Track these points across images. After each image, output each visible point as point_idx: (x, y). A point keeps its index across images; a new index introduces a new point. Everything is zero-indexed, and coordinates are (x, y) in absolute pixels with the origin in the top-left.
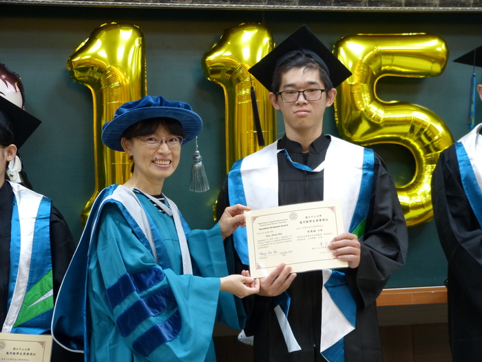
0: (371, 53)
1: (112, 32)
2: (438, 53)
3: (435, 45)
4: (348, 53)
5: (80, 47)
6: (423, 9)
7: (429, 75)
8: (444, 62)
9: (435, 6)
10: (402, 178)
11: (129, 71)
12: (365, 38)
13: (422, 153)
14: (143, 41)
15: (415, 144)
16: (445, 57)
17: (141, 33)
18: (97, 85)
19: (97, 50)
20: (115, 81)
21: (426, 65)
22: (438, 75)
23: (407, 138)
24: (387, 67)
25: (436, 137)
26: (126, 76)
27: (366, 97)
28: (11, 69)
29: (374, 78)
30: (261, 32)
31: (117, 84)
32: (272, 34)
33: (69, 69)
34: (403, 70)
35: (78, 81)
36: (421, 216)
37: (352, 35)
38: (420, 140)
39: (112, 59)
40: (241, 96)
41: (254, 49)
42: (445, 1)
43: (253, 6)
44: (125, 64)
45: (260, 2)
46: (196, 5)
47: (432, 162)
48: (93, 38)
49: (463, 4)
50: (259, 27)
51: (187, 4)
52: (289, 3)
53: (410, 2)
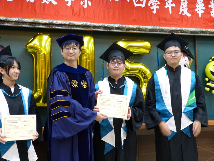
0: (127, 46)
1: (41, 36)
2: (148, 47)
3: (147, 44)
5: (30, 41)
6: (144, 32)
7: (145, 53)
8: (150, 50)
9: (147, 31)
11: (46, 49)
12: (125, 41)
13: (142, 79)
14: (51, 39)
15: (140, 76)
16: (150, 48)
17: (51, 37)
18: (35, 54)
19: (36, 42)
20: (41, 53)
21: (144, 51)
22: (148, 54)
23: (138, 74)
24: (132, 51)
25: (147, 74)
26: (45, 51)
30: (91, 38)
31: (42, 54)
32: (94, 39)
33: (26, 48)
34: (137, 52)
35: (29, 52)
37: (120, 40)
38: (142, 75)
39: (41, 46)
40: (84, 59)
41: (88, 43)
42: (150, 30)
43: (88, 29)
44: (45, 47)
45: (90, 28)
46: (69, 28)
47: (145, 82)
48: (34, 38)
49: (156, 31)
50: (90, 36)
51: (66, 28)
52: (100, 29)
53: (139, 30)
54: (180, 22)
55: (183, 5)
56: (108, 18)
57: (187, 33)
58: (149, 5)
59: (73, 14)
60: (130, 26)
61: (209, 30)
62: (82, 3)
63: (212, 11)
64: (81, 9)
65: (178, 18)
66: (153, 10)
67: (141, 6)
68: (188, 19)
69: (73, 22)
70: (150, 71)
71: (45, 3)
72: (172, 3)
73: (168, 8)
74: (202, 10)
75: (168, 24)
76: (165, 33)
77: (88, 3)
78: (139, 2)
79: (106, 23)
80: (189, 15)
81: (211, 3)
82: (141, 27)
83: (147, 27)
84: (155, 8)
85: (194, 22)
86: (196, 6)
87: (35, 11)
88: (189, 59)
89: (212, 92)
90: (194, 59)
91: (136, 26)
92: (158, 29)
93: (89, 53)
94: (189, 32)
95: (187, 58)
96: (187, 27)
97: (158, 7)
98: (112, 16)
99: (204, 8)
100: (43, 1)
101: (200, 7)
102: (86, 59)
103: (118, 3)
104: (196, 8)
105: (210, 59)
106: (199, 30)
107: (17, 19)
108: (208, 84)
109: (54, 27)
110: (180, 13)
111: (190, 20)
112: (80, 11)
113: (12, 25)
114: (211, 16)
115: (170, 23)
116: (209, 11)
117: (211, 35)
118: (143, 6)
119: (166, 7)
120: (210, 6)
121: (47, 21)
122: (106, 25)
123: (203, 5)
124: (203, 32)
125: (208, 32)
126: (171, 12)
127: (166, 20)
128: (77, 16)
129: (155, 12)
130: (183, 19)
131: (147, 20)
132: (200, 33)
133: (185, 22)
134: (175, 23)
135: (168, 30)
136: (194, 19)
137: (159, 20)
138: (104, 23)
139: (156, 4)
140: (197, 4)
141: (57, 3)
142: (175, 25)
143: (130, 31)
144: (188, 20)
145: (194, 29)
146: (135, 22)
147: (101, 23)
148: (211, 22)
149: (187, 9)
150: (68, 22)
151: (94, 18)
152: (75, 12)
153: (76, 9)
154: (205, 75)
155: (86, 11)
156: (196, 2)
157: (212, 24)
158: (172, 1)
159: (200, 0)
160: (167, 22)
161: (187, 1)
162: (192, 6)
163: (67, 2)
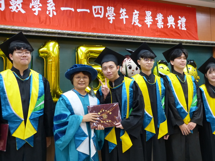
4: (81, 50)
6: (102, 39)
9: (105, 38)
10: (95, 86)
12: (86, 46)
13: (101, 79)
15: (99, 76)
24: (92, 55)
30: (56, 43)
32: (59, 44)
34: (96, 56)
37: (82, 45)
40: (49, 61)
41: (54, 48)
42: (108, 37)
43: (53, 35)
45: (55, 34)
46: (37, 34)
47: (104, 81)
49: (112, 38)
50: (55, 41)
51: (34, 34)
52: (64, 35)
53: (98, 37)
54: (132, 31)
55: (135, 17)
56: (71, 26)
57: (138, 40)
58: (107, 16)
59: (40, 22)
60: (90, 34)
61: (156, 38)
62: (48, 13)
63: (158, 23)
64: (47, 18)
65: (131, 28)
66: (110, 20)
67: (100, 17)
68: (139, 28)
69: (40, 29)
71: (14, 12)
72: (125, 15)
73: (123, 19)
74: (150, 22)
75: (123, 33)
76: (120, 40)
77: (53, 13)
78: (98, 13)
80: (140, 26)
81: (157, 16)
82: (100, 34)
83: (104, 35)
84: (111, 19)
85: (144, 31)
86: (145, 18)
87: (5, 19)
91: (95, 34)
92: (114, 37)
93: (54, 56)
94: (140, 40)
96: (138, 36)
97: (114, 18)
98: (74, 25)
99: (152, 21)
100: (12, 10)
101: (149, 19)
102: (51, 62)
103: (80, 14)
104: (146, 20)
106: (148, 38)
110: (132, 24)
111: (140, 30)
112: (46, 20)
114: (157, 27)
115: (124, 32)
116: (156, 23)
117: (158, 42)
118: (101, 16)
119: (121, 18)
120: (156, 19)
121: (16, 28)
122: (69, 32)
123: (151, 17)
124: (151, 40)
125: (155, 40)
126: (125, 23)
128: (43, 24)
129: (111, 22)
130: (135, 29)
131: (105, 28)
132: (149, 41)
133: (136, 32)
134: (129, 32)
135: (123, 37)
136: (144, 29)
137: (115, 29)
138: (67, 31)
139: (112, 15)
140: (146, 17)
141: (25, 12)
142: (129, 33)
143: (90, 38)
144: (139, 30)
145: (144, 37)
146: (94, 30)
147: (65, 30)
148: (157, 31)
149: (138, 20)
150: (35, 29)
151: (58, 26)
152: (42, 20)
153: (43, 18)
155: (51, 20)
156: (145, 15)
157: (159, 34)
158: (125, 13)
159: (149, 13)
160: (122, 31)
161: (138, 14)
162: (142, 18)
163: (35, 12)
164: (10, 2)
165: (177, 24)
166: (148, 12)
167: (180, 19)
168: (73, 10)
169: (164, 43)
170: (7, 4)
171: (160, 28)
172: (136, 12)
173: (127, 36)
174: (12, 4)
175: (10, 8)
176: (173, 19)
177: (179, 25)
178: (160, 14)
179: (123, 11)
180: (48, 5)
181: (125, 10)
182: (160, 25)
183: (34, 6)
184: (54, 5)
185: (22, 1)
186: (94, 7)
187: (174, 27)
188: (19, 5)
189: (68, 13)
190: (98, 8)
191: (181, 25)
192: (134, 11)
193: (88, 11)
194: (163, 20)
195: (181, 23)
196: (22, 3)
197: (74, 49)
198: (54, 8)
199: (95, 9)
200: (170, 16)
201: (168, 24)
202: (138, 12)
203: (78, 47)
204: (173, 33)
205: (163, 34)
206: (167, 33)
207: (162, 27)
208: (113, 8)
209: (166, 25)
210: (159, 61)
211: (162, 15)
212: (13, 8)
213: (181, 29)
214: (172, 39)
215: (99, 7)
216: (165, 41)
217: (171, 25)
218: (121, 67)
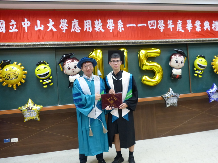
0: (146, 52)
1: (96, 51)
2: (159, 52)
3: (158, 50)
4: (142, 53)
5: (90, 54)
6: (156, 44)
7: (157, 56)
8: (160, 54)
9: (158, 43)
10: (153, 76)
11: (100, 58)
12: (145, 50)
13: (156, 71)
17: (102, 51)
19: (93, 54)
20: (97, 60)
21: (156, 54)
22: (159, 56)
23: (153, 69)
24: (149, 55)
25: (159, 68)
27: (145, 61)
28: (78, 59)
29: (147, 57)
32: (127, 49)
34: (152, 55)
36: (156, 84)
37: (142, 49)
39: (96, 56)
42: (160, 42)
43: (123, 44)
44: (99, 56)
45: (124, 44)
46: (112, 45)
47: (158, 73)
48: (93, 52)
49: (163, 43)
50: (124, 48)
51: (110, 45)
52: (130, 43)
53: (153, 42)
54: (177, 35)
55: (179, 25)
56: (134, 37)
57: (182, 42)
58: (158, 27)
60: (147, 41)
61: (196, 39)
62: (118, 29)
65: (176, 33)
66: (161, 30)
67: (153, 29)
69: (114, 41)
70: (161, 66)
71: (98, 31)
72: (172, 25)
73: (170, 28)
74: (190, 27)
76: (169, 43)
77: (122, 29)
78: (152, 26)
79: (133, 40)
80: (183, 31)
81: (196, 23)
82: (154, 41)
83: (157, 40)
84: (162, 28)
85: (186, 35)
87: (92, 37)
88: (184, 58)
89: (198, 76)
90: (187, 57)
91: (151, 41)
92: (165, 41)
94: (184, 41)
95: (182, 57)
96: (182, 39)
97: (164, 28)
98: (136, 36)
99: (192, 26)
103: (140, 28)
104: (187, 26)
105: (197, 56)
106: (189, 40)
107: (82, 42)
108: (196, 72)
109: (103, 45)
110: (177, 30)
112: (118, 34)
113: (80, 46)
114: (196, 31)
115: (172, 37)
116: (195, 28)
117: (197, 42)
118: (155, 28)
119: (169, 27)
120: (195, 25)
121: (99, 42)
122: (133, 41)
123: (191, 24)
124: (192, 41)
126: (171, 30)
127: (169, 35)
128: (116, 37)
129: (162, 31)
130: (180, 34)
131: (157, 36)
132: (190, 42)
133: (180, 36)
134: (175, 37)
135: (171, 41)
136: (186, 33)
137: (165, 35)
138: (132, 40)
139: (162, 26)
141: (104, 31)
143: (148, 44)
144: (182, 34)
146: (150, 38)
147: (130, 40)
148: (196, 34)
149: (181, 28)
150: (111, 42)
151: (126, 37)
152: (115, 35)
153: (115, 33)
154: (194, 67)
155: (121, 34)
156: (186, 23)
157: (197, 36)
158: (172, 24)
159: (189, 22)
160: (170, 36)
161: (182, 23)
162: (184, 25)
163: (110, 30)
164: (95, 25)
165: (211, 26)
166: (189, 20)
167: (214, 23)
168: (135, 25)
169: (202, 42)
170: (93, 27)
171: (198, 31)
172: (180, 22)
173: (174, 40)
174: (96, 27)
175: (95, 29)
176: (208, 23)
177: (213, 28)
178: (198, 21)
179: (170, 22)
180: (118, 24)
181: (171, 21)
182: (198, 29)
183: (110, 26)
184: (122, 23)
185: (102, 24)
186: (149, 22)
187: (209, 30)
188: (100, 26)
189: (132, 28)
190: (152, 23)
191: (215, 28)
192: (178, 21)
193: (145, 25)
194: (201, 26)
195: (215, 25)
196: (102, 25)
197: (137, 52)
198: (122, 26)
199: (150, 23)
200: (206, 22)
201: (204, 28)
202: (181, 22)
203: (140, 51)
204: (209, 34)
205: (201, 36)
206: (204, 34)
207: (200, 30)
208: (163, 21)
209: (202, 29)
210: (199, 56)
211: (199, 22)
212: (97, 29)
213: (215, 31)
214: (208, 39)
215: (153, 21)
216: (203, 41)
217: (207, 28)
218: (170, 62)
